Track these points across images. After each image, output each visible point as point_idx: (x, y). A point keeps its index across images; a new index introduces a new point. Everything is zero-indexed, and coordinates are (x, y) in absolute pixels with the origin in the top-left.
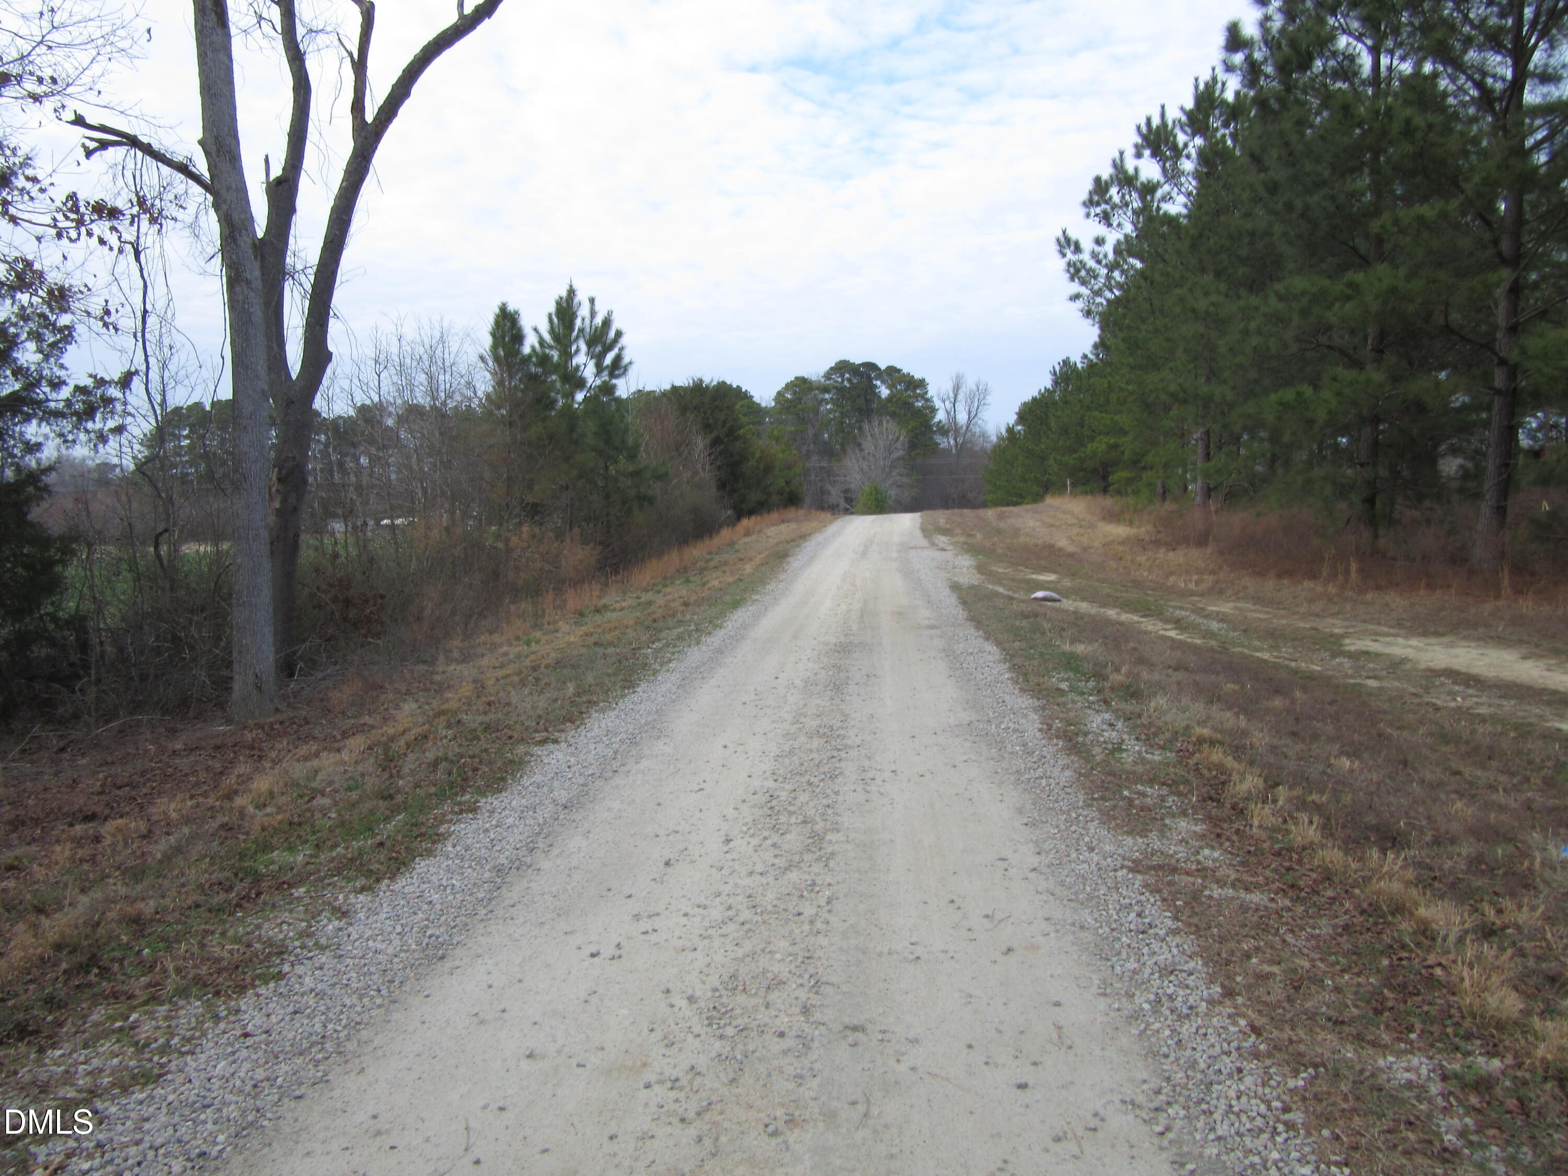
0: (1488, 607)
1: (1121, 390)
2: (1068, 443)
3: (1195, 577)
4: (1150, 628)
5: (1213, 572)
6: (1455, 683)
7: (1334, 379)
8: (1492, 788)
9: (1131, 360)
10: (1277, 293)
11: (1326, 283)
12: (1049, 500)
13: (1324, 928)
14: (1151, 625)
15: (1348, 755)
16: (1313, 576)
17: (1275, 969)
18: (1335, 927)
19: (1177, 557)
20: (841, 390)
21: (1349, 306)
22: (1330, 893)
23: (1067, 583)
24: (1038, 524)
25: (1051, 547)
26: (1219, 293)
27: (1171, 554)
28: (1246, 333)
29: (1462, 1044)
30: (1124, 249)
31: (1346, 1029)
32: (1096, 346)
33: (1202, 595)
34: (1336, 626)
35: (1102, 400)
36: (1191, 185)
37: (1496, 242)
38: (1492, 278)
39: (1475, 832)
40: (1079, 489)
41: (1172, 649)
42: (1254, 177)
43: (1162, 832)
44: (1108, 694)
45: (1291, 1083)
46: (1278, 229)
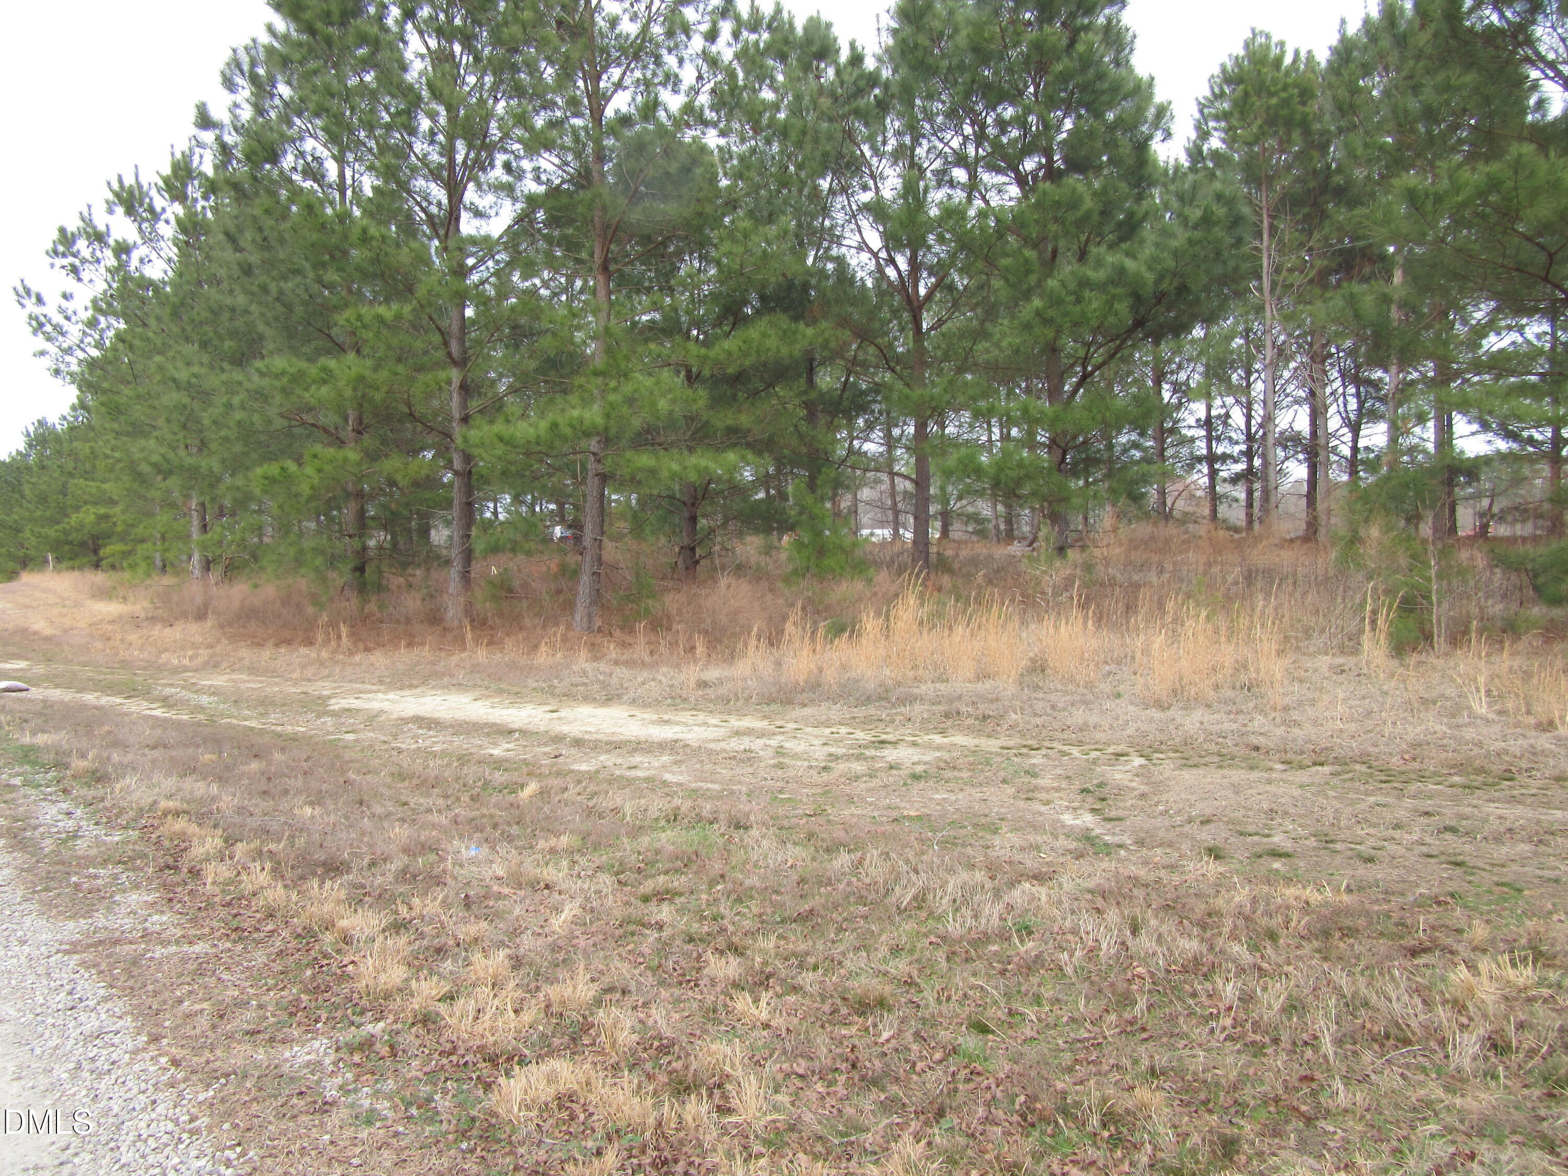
0: (455, 659)
1: (107, 457)
2: (48, 514)
3: (190, 653)
4: (133, 709)
5: (210, 646)
6: (420, 727)
7: (315, 456)
8: (429, 811)
9: (116, 426)
10: (258, 371)
11: (304, 365)
12: (26, 578)
13: (260, 957)
14: (136, 707)
15: (311, 803)
16: (310, 643)
17: (205, 1005)
18: (269, 955)
19: (174, 634)
21: (324, 390)
22: (270, 927)
23: (40, 669)
24: (9, 605)
25: (24, 632)
26: (202, 364)
27: (168, 631)
28: (229, 406)
29: (356, 1019)
30: (100, 307)
31: (261, 1036)
32: (74, 408)
33: (196, 670)
34: (324, 688)
35: (88, 467)
36: (172, 252)
37: (446, 344)
38: (442, 375)
39: (406, 850)
40: (65, 564)
41: (153, 728)
42: (229, 255)
43: (109, 909)
44: (66, 783)
45: (201, 1097)
46: (254, 308)
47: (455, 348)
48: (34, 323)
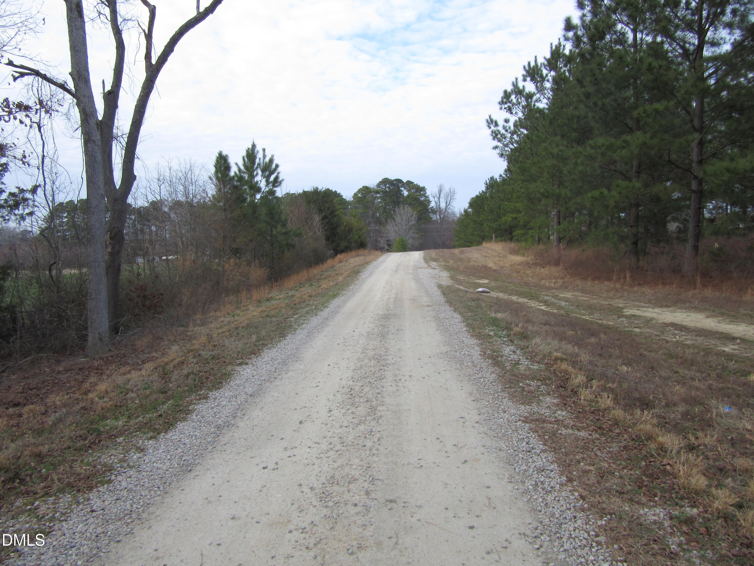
0: (691, 293)
1: (518, 191)
2: (493, 217)
3: (554, 281)
4: (532, 305)
5: (562, 278)
6: (675, 329)
7: (618, 186)
8: (693, 379)
9: (522, 177)
10: (590, 145)
11: (613, 140)
12: (484, 244)
13: (615, 447)
14: (533, 304)
15: (626, 365)
16: (609, 279)
17: (592, 468)
18: (620, 447)
19: (545, 271)
20: (385, 192)
21: (624, 151)
22: (617, 431)
23: (493, 284)
24: (479, 256)
25: (485, 267)
26: (563, 145)
27: (542, 270)
28: (576, 164)
29: (679, 502)
30: (518, 124)
31: (625, 496)
32: (506, 171)
33: (557, 289)
34: (620, 303)
35: (509, 196)
36: (549, 94)
37: (692, 121)
38: (690, 138)
39: (685, 400)
40: (499, 239)
41: (543, 315)
42: (579, 90)
43: (538, 403)
44: (512, 337)
45: (599, 523)
46: (590, 115)
47: (696, 123)
48: (494, 135)
